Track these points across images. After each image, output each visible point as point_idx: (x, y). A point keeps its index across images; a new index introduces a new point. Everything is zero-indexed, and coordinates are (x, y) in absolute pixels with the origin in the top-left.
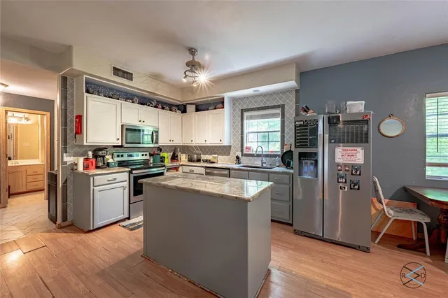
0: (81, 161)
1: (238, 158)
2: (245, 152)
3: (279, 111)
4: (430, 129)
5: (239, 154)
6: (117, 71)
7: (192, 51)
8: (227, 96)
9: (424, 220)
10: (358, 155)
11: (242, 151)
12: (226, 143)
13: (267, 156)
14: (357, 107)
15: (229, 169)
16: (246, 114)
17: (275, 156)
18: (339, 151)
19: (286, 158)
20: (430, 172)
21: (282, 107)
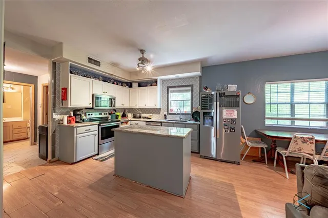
0: (66, 118)
1: (165, 115)
2: (169, 112)
3: (190, 88)
4: (267, 100)
5: (166, 113)
6: (90, 60)
7: (142, 52)
8: (159, 78)
9: (265, 146)
10: (234, 114)
11: (168, 111)
12: (158, 107)
13: (183, 114)
14: (233, 88)
15: (161, 122)
16: (170, 89)
17: (188, 114)
18: (225, 111)
19: (195, 115)
20: (268, 122)
21: (192, 86)
